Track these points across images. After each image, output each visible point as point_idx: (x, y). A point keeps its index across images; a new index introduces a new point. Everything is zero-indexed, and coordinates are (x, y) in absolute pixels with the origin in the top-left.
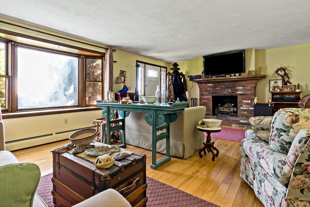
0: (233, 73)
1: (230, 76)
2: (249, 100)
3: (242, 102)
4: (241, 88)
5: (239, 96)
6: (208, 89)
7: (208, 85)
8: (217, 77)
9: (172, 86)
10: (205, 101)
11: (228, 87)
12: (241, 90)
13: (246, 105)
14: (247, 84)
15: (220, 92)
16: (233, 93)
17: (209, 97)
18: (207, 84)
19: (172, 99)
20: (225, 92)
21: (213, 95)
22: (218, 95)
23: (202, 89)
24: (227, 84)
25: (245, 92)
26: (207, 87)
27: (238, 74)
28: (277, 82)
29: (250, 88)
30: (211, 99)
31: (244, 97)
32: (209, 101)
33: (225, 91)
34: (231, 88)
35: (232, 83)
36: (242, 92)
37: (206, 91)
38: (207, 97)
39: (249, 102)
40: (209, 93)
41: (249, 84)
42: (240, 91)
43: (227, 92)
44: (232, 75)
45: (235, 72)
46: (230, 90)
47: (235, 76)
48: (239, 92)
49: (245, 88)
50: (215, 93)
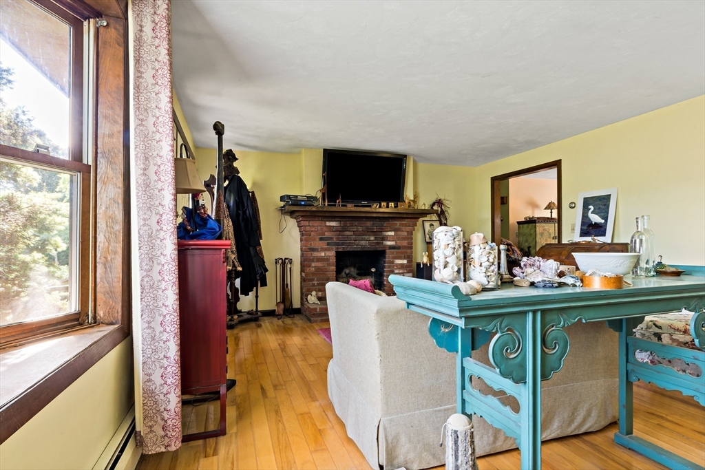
0: (384, 201)
1: (380, 207)
2: (405, 258)
3: (393, 262)
4: (392, 233)
5: (388, 251)
6: (327, 234)
7: (328, 224)
8: (355, 206)
10: (319, 264)
11: (370, 231)
12: (392, 238)
13: (400, 268)
14: (402, 225)
15: (352, 243)
16: (378, 243)
17: (328, 253)
18: (325, 221)
19: (233, 262)
20: (363, 243)
21: (338, 248)
22: (349, 249)
23: (312, 233)
24: (369, 224)
25: (400, 243)
26: (325, 229)
27: (393, 204)
28: (433, 225)
29: (405, 234)
30: (333, 260)
31: (397, 253)
32: (329, 265)
33: (363, 239)
34: (374, 233)
35: (378, 223)
36: (392, 243)
37: (321, 239)
38: (323, 254)
39: (405, 262)
40: (328, 244)
41: (406, 226)
42: (390, 241)
43: (367, 242)
44: (382, 204)
45: (388, 200)
46: (372, 238)
47: (388, 207)
48: (389, 243)
49: (399, 233)
50: (343, 244)
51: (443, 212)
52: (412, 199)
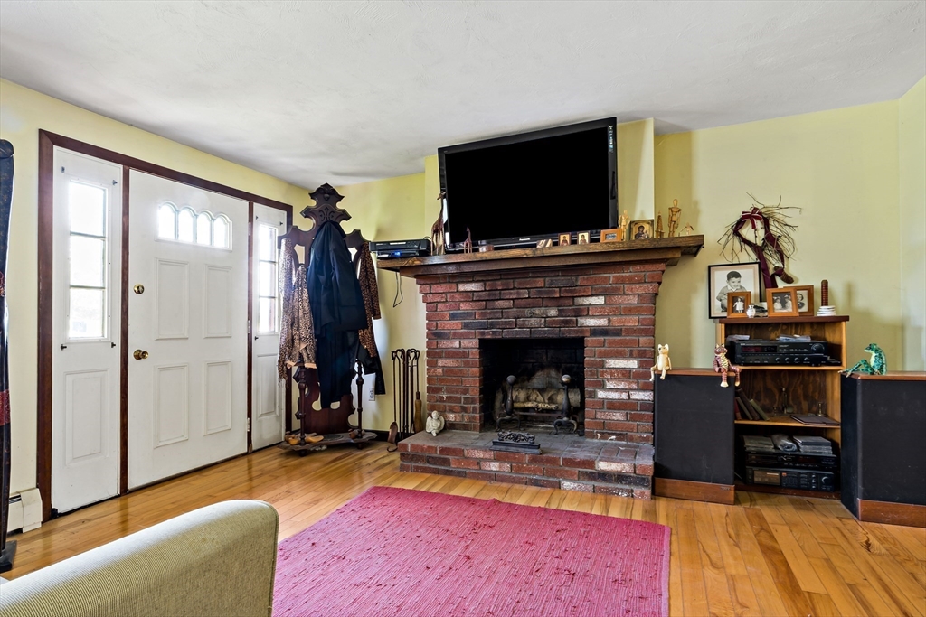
0: (564, 231)
1: (555, 244)
2: (631, 356)
3: (602, 365)
4: (600, 300)
5: (589, 340)
6: (464, 307)
7: (462, 287)
8: (496, 249)
9: (306, 295)
10: (450, 363)
11: (545, 299)
12: (599, 311)
13: (618, 379)
14: (622, 281)
15: (511, 323)
16: (566, 323)
17: (465, 343)
18: (457, 283)
19: (301, 355)
20: (533, 321)
21: (483, 333)
22: (506, 334)
23: (439, 306)
24: (540, 282)
25: (617, 322)
26: (458, 297)
27: (586, 235)
28: (737, 275)
29: (634, 300)
30: (475, 356)
31: (611, 344)
32: (467, 364)
33: (533, 315)
34: (557, 302)
35: (562, 280)
36: (602, 322)
37: (453, 317)
38: (456, 344)
39: (633, 364)
40: (466, 326)
41: (631, 281)
42: (593, 316)
43: (540, 321)
44: (562, 237)
45: (574, 228)
46: (553, 312)
47: (574, 242)
48: (591, 322)
49: (617, 299)
50: (492, 325)
51: (770, 239)
52: (651, 216)
